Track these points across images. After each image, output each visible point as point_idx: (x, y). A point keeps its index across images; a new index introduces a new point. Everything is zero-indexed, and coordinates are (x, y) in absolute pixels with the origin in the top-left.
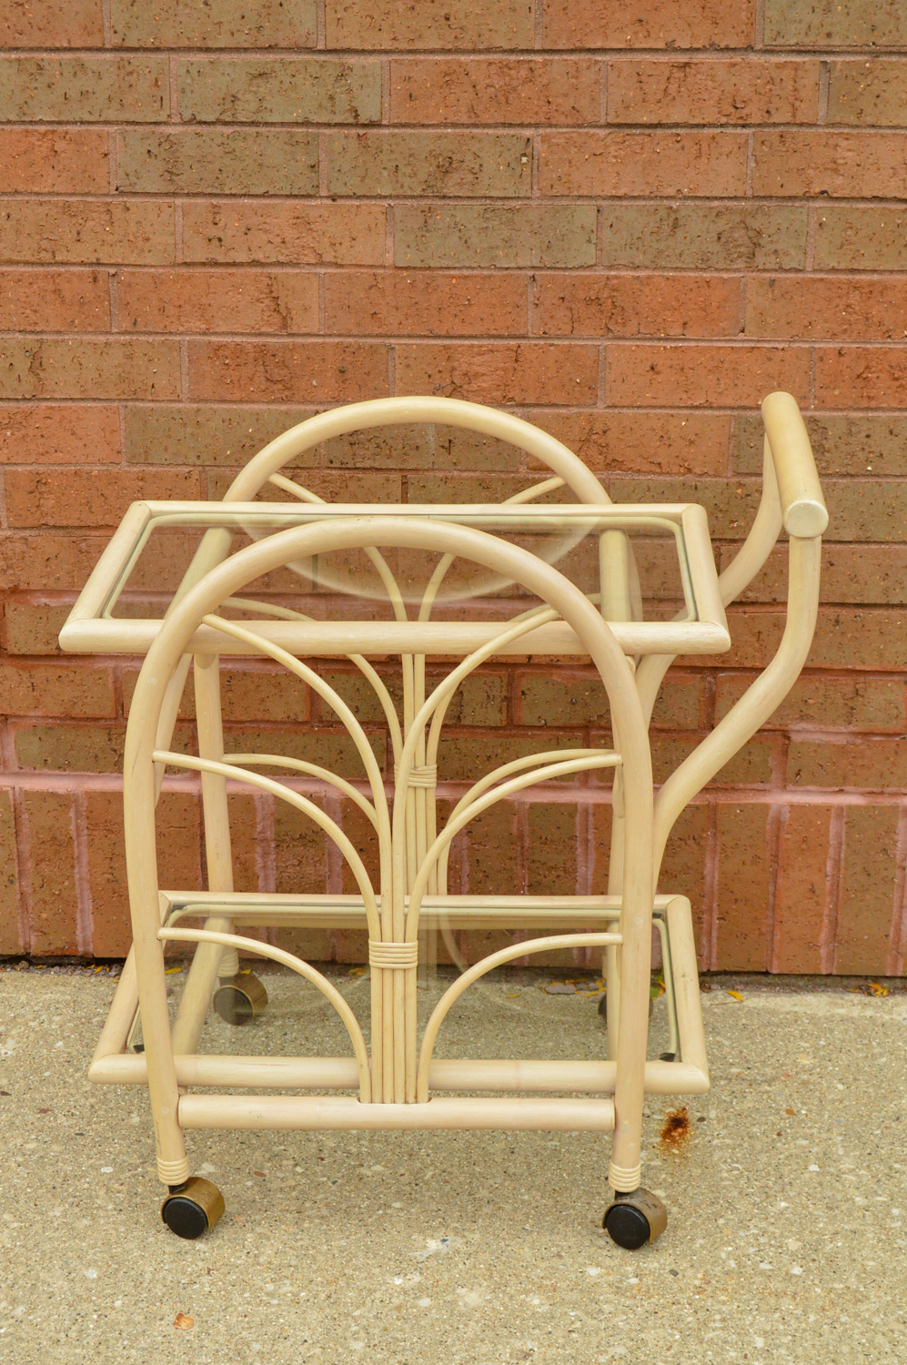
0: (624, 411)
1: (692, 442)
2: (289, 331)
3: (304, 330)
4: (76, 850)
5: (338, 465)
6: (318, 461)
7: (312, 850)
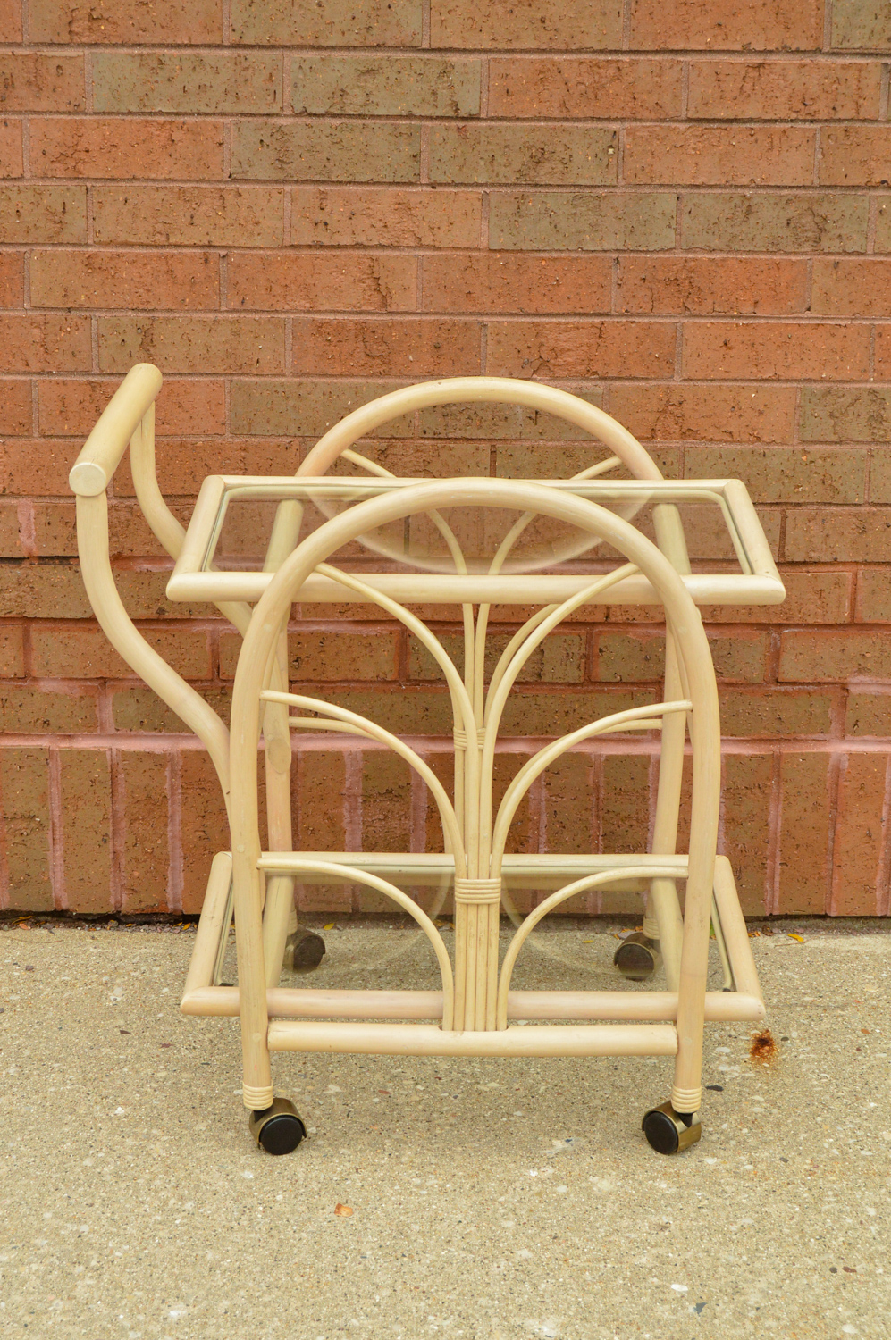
0: (699, 383)
1: (761, 413)
2: (389, 309)
3: (403, 309)
4: (170, 809)
5: (431, 435)
6: (412, 431)
7: (397, 804)
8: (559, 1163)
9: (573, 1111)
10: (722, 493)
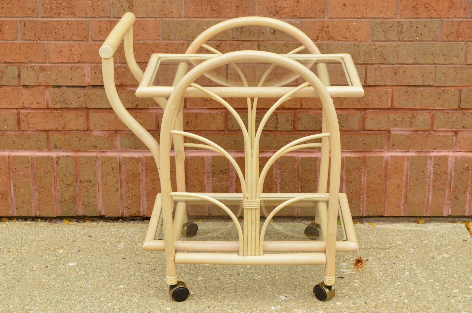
0: (334, 19)
1: (357, 30)
4: (141, 178)
5: (236, 39)
6: (229, 38)
7: (225, 176)
8: (283, 304)
9: (288, 286)
10: (342, 59)
